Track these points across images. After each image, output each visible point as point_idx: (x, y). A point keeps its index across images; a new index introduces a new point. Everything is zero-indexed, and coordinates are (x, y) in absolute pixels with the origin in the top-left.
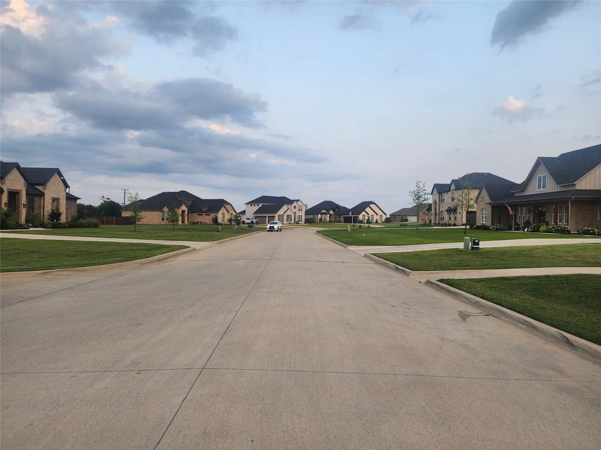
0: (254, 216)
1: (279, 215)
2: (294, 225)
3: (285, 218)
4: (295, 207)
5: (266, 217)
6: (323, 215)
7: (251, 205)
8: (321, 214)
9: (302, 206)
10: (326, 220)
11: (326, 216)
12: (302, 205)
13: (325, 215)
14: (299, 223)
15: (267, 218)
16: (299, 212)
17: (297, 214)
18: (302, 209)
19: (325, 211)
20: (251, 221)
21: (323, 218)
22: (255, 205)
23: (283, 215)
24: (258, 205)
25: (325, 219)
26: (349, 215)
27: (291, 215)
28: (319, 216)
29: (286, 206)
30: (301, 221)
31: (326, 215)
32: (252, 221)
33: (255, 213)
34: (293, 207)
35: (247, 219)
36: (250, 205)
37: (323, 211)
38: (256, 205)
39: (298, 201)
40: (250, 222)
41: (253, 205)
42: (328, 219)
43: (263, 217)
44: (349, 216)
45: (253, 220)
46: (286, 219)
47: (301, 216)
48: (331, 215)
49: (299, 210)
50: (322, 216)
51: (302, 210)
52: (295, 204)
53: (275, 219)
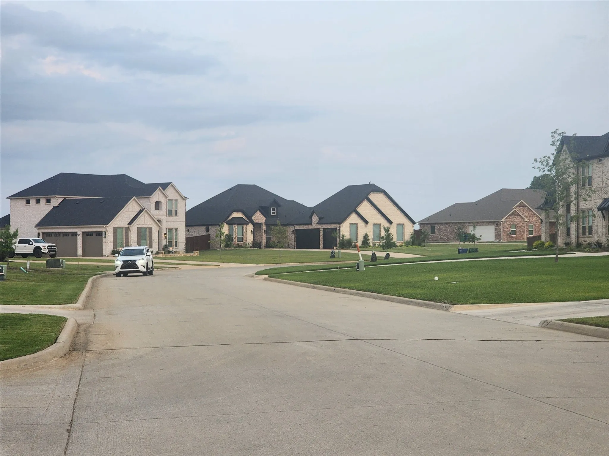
0: (39, 234)
1: (115, 229)
2: (161, 256)
3: (133, 236)
4: (158, 205)
5: (75, 234)
6: (236, 227)
7: (28, 202)
8: (231, 223)
9: (177, 201)
10: (244, 240)
11: (243, 230)
12: (178, 198)
13: (240, 227)
14: (169, 252)
15: (80, 239)
16: (171, 218)
17: (165, 226)
18: (176, 211)
19: (240, 215)
20: (33, 247)
21: (235, 236)
22: (38, 201)
23: (127, 230)
24: (48, 201)
25: (240, 239)
26: (311, 224)
27: (151, 229)
28: (226, 229)
29: (135, 204)
30: (174, 244)
31: (244, 226)
32: (38, 249)
33: (41, 224)
34: (153, 206)
35: (22, 242)
36: (24, 202)
37: (235, 215)
38: (43, 201)
39: (165, 186)
40: (32, 251)
41: (33, 202)
42: (250, 238)
43: (66, 234)
44: (310, 227)
45: (40, 245)
46: (136, 241)
47: (176, 230)
48: (257, 226)
49: (170, 213)
50: (231, 230)
51: (176, 214)
52: (157, 196)
53: (104, 240)
